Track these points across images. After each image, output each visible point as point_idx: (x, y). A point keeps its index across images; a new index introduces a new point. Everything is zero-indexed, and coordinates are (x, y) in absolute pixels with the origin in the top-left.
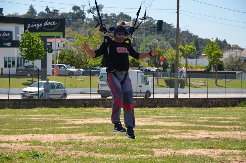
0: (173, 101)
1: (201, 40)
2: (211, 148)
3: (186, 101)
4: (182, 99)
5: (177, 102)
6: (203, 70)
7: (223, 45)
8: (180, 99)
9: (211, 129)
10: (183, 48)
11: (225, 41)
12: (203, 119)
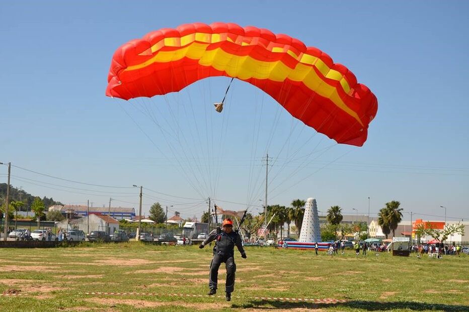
0: (2, 243)
1: (33, 197)
2: (12, 278)
3: (13, 243)
4: (10, 241)
5: (6, 244)
6: (30, 220)
7: (49, 202)
8: (8, 241)
9: (21, 265)
10: (14, 203)
11: (51, 199)
12: (21, 257)
